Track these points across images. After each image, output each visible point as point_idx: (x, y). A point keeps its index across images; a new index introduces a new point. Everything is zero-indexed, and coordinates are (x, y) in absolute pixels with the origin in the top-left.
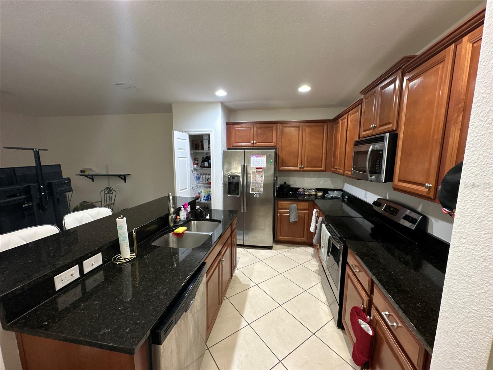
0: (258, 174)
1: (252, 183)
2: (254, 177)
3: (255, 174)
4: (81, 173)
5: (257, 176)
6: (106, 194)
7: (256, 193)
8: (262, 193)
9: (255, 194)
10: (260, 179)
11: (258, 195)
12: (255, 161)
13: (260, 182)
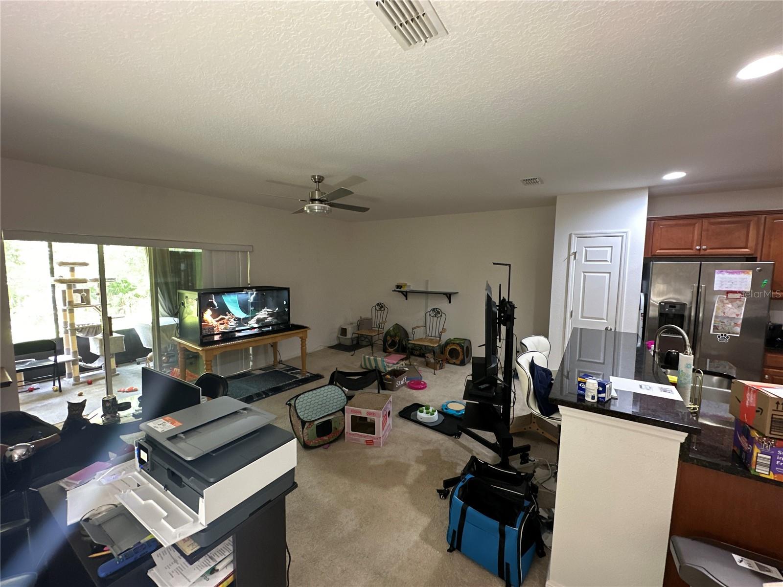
0: (731, 302)
1: (715, 316)
2: (720, 306)
3: (723, 302)
4: (397, 288)
5: (727, 305)
6: (433, 317)
7: (722, 335)
8: (738, 335)
9: (719, 337)
10: (736, 311)
11: (728, 337)
12: (725, 281)
13: (734, 316)
